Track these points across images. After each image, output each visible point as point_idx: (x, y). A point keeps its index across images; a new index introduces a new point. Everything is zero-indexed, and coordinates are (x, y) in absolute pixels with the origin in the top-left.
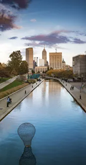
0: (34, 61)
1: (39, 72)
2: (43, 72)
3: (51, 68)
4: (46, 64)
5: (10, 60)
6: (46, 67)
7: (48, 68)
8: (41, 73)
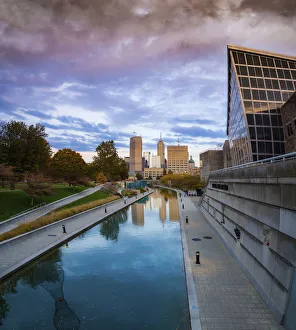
0: (143, 159)
1: (150, 178)
2: (158, 178)
3: (170, 172)
4: (164, 165)
5: (97, 155)
6: (162, 170)
7: (165, 172)
8: (154, 179)
